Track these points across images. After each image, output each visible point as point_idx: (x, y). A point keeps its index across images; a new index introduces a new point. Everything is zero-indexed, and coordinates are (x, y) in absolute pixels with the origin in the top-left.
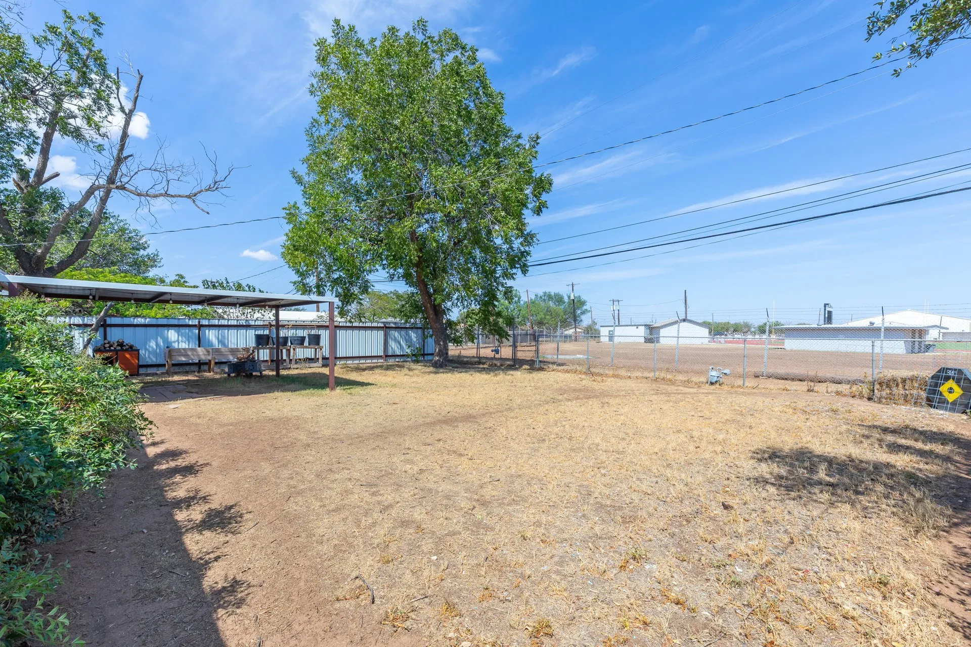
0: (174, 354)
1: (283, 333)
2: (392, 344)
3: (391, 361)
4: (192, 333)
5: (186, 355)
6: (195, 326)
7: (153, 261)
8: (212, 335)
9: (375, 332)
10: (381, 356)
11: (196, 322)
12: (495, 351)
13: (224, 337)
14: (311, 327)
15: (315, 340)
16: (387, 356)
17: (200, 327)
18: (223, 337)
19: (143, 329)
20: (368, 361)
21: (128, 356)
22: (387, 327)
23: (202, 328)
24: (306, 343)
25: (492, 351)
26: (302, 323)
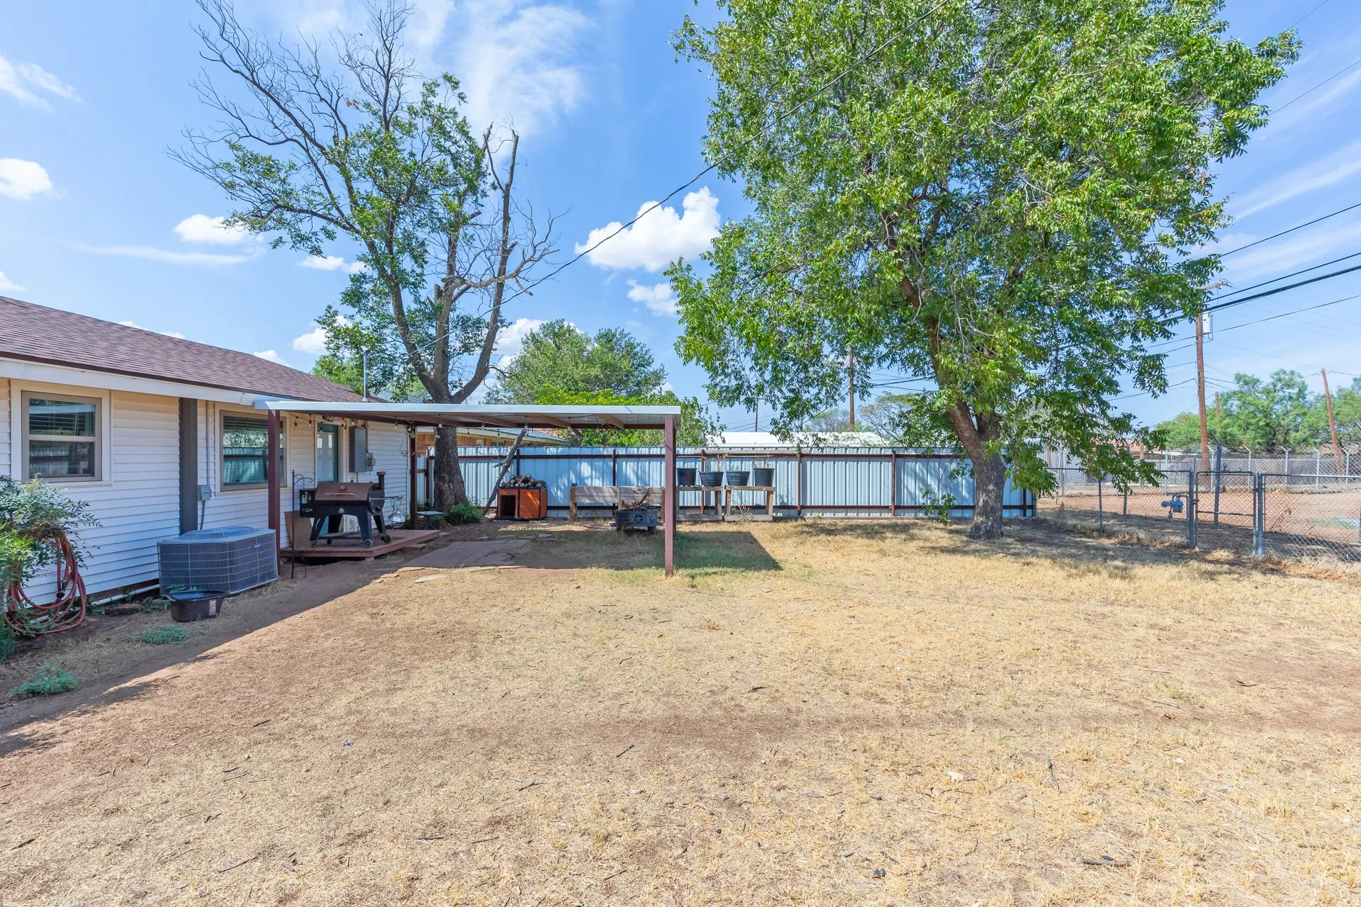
0: (576, 493)
1: (714, 466)
2: (910, 484)
3: (908, 517)
4: (607, 465)
5: (591, 497)
6: (609, 456)
7: (658, 377)
8: (629, 468)
9: (875, 465)
10: (887, 507)
11: (610, 451)
12: (1172, 504)
13: (645, 472)
14: (763, 456)
15: (766, 477)
16: (897, 507)
17: (616, 457)
18: (643, 471)
19: (554, 461)
20: (862, 515)
21: (530, 495)
22: (898, 456)
23: (618, 460)
24: (751, 483)
25: (1164, 505)
26: (751, 451)
